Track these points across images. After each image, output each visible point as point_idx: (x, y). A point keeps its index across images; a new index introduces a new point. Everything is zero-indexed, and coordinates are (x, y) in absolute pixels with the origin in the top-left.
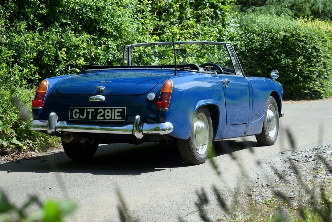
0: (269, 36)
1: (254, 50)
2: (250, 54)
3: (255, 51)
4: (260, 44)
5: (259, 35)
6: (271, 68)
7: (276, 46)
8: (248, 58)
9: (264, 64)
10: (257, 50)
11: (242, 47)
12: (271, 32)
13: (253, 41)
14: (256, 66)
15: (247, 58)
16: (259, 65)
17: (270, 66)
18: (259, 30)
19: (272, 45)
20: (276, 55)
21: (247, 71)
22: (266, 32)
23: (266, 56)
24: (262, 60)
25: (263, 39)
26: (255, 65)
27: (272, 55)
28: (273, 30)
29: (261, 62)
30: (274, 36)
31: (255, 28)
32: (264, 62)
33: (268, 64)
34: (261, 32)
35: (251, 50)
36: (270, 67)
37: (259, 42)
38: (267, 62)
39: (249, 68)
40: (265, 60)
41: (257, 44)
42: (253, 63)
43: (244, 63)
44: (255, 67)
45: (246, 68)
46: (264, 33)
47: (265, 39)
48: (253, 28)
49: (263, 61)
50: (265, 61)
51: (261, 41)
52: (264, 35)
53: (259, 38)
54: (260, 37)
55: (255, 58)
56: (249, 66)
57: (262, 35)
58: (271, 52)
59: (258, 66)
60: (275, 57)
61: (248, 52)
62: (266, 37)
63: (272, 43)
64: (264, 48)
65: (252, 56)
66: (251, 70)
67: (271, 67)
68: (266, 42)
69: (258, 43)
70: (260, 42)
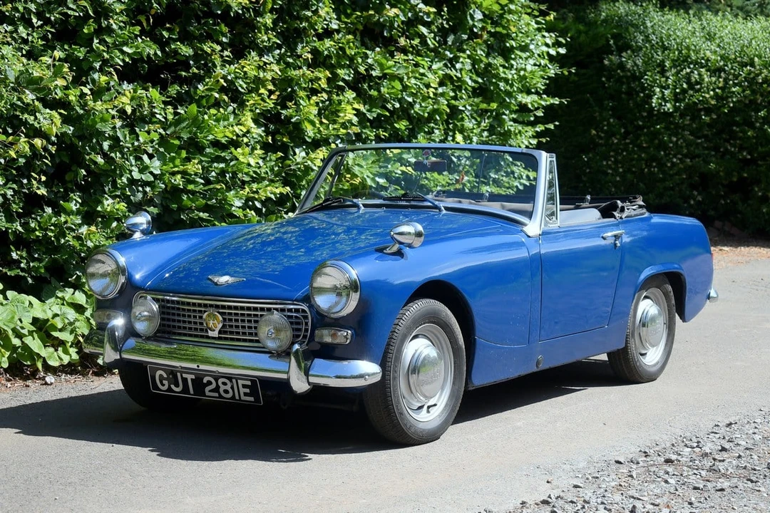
0: (744, 75)
1: (701, 110)
2: (690, 120)
3: (702, 113)
4: (716, 94)
5: (716, 71)
6: (749, 159)
7: (763, 101)
8: (683, 130)
9: (729, 148)
10: (708, 111)
11: (666, 102)
12: (752, 65)
13: (699, 87)
14: (706, 152)
15: (680, 131)
16: (716, 149)
17: (745, 154)
18: (719, 58)
19: (752, 98)
20: (763, 124)
21: (681, 166)
22: (736, 65)
23: (735, 128)
24: (724, 136)
25: (726, 80)
26: (707, 149)
27: (752, 126)
28: (756, 59)
29: (722, 141)
30: (758, 75)
31: (708, 53)
32: (732, 142)
33: (741, 148)
34: (722, 63)
35: (693, 111)
36: (745, 157)
37: (714, 90)
38: (738, 142)
39: (686, 156)
40: (733, 136)
41: (707, 96)
42: (698, 144)
43: (671, 145)
44: (704, 154)
45: (680, 156)
46: (730, 66)
47: (731, 82)
48: (702, 52)
49: (727, 141)
50: (735, 139)
51: (719, 88)
52: (732, 71)
53: (714, 79)
54: (720, 77)
55: (706, 132)
56: (685, 151)
57: (725, 71)
58: (751, 116)
59: (713, 153)
60: (761, 129)
61: (682, 116)
62: (736, 77)
63: (754, 92)
64: (729, 106)
65: (694, 126)
66: (690, 164)
67: (749, 157)
68: (734, 89)
69: (712, 93)
70: (717, 90)
